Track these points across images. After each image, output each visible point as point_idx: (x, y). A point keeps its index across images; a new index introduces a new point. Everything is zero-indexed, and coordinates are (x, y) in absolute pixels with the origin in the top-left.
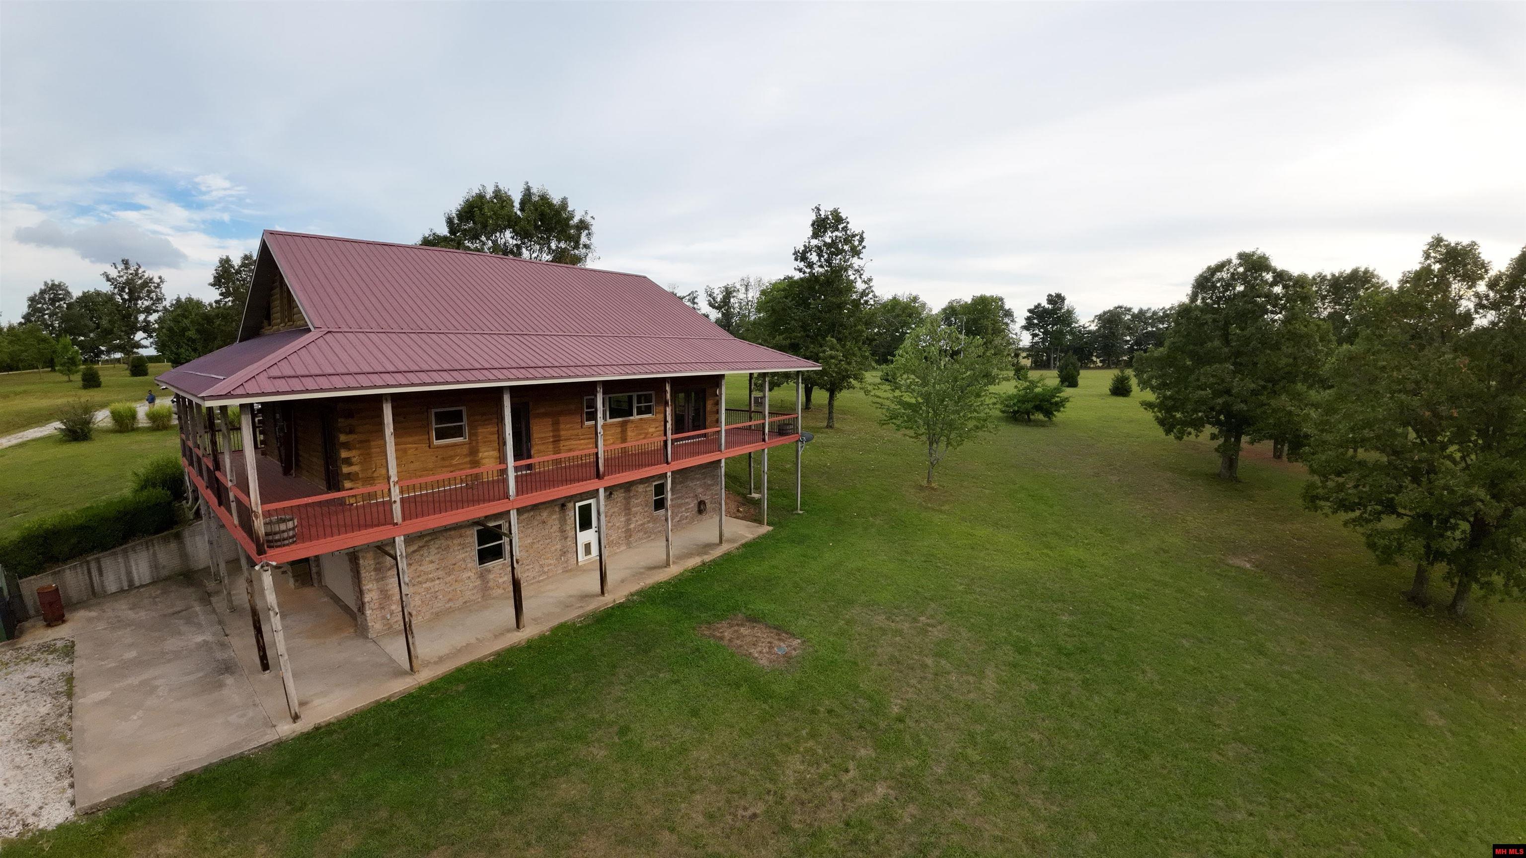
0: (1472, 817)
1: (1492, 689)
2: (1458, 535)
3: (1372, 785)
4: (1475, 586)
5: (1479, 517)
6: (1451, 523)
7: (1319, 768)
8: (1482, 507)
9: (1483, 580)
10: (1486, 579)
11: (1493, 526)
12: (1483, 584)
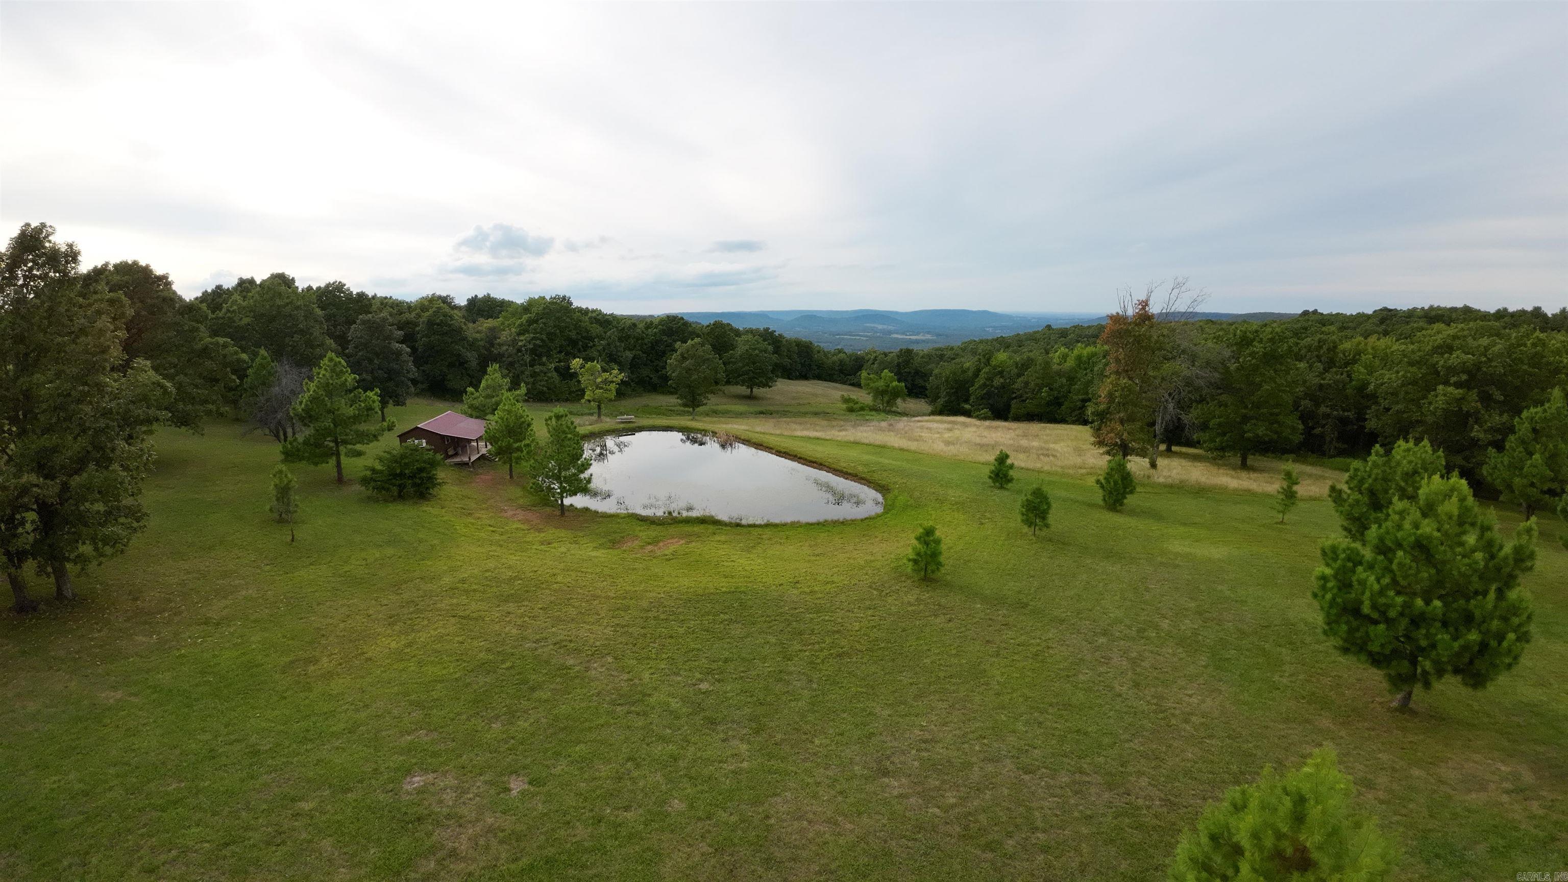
0: (207, 736)
1: (140, 638)
2: (29, 527)
3: (111, 789)
4: (69, 566)
5: (40, 502)
6: (18, 520)
7: (63, 817)
8: (39, 491)
9: (72, 556)
10: (76, 554)
11: (57, 504)
12: (75, 560)
